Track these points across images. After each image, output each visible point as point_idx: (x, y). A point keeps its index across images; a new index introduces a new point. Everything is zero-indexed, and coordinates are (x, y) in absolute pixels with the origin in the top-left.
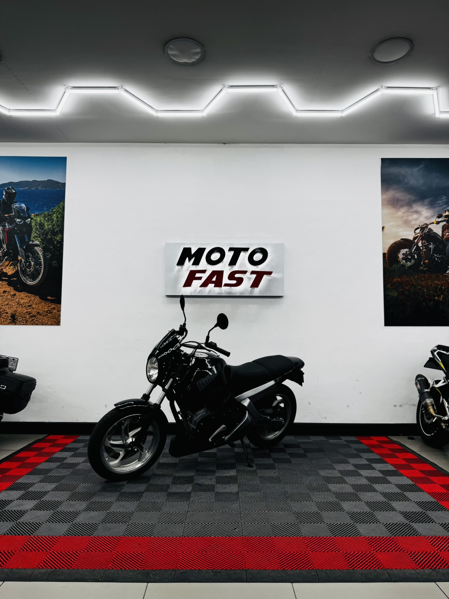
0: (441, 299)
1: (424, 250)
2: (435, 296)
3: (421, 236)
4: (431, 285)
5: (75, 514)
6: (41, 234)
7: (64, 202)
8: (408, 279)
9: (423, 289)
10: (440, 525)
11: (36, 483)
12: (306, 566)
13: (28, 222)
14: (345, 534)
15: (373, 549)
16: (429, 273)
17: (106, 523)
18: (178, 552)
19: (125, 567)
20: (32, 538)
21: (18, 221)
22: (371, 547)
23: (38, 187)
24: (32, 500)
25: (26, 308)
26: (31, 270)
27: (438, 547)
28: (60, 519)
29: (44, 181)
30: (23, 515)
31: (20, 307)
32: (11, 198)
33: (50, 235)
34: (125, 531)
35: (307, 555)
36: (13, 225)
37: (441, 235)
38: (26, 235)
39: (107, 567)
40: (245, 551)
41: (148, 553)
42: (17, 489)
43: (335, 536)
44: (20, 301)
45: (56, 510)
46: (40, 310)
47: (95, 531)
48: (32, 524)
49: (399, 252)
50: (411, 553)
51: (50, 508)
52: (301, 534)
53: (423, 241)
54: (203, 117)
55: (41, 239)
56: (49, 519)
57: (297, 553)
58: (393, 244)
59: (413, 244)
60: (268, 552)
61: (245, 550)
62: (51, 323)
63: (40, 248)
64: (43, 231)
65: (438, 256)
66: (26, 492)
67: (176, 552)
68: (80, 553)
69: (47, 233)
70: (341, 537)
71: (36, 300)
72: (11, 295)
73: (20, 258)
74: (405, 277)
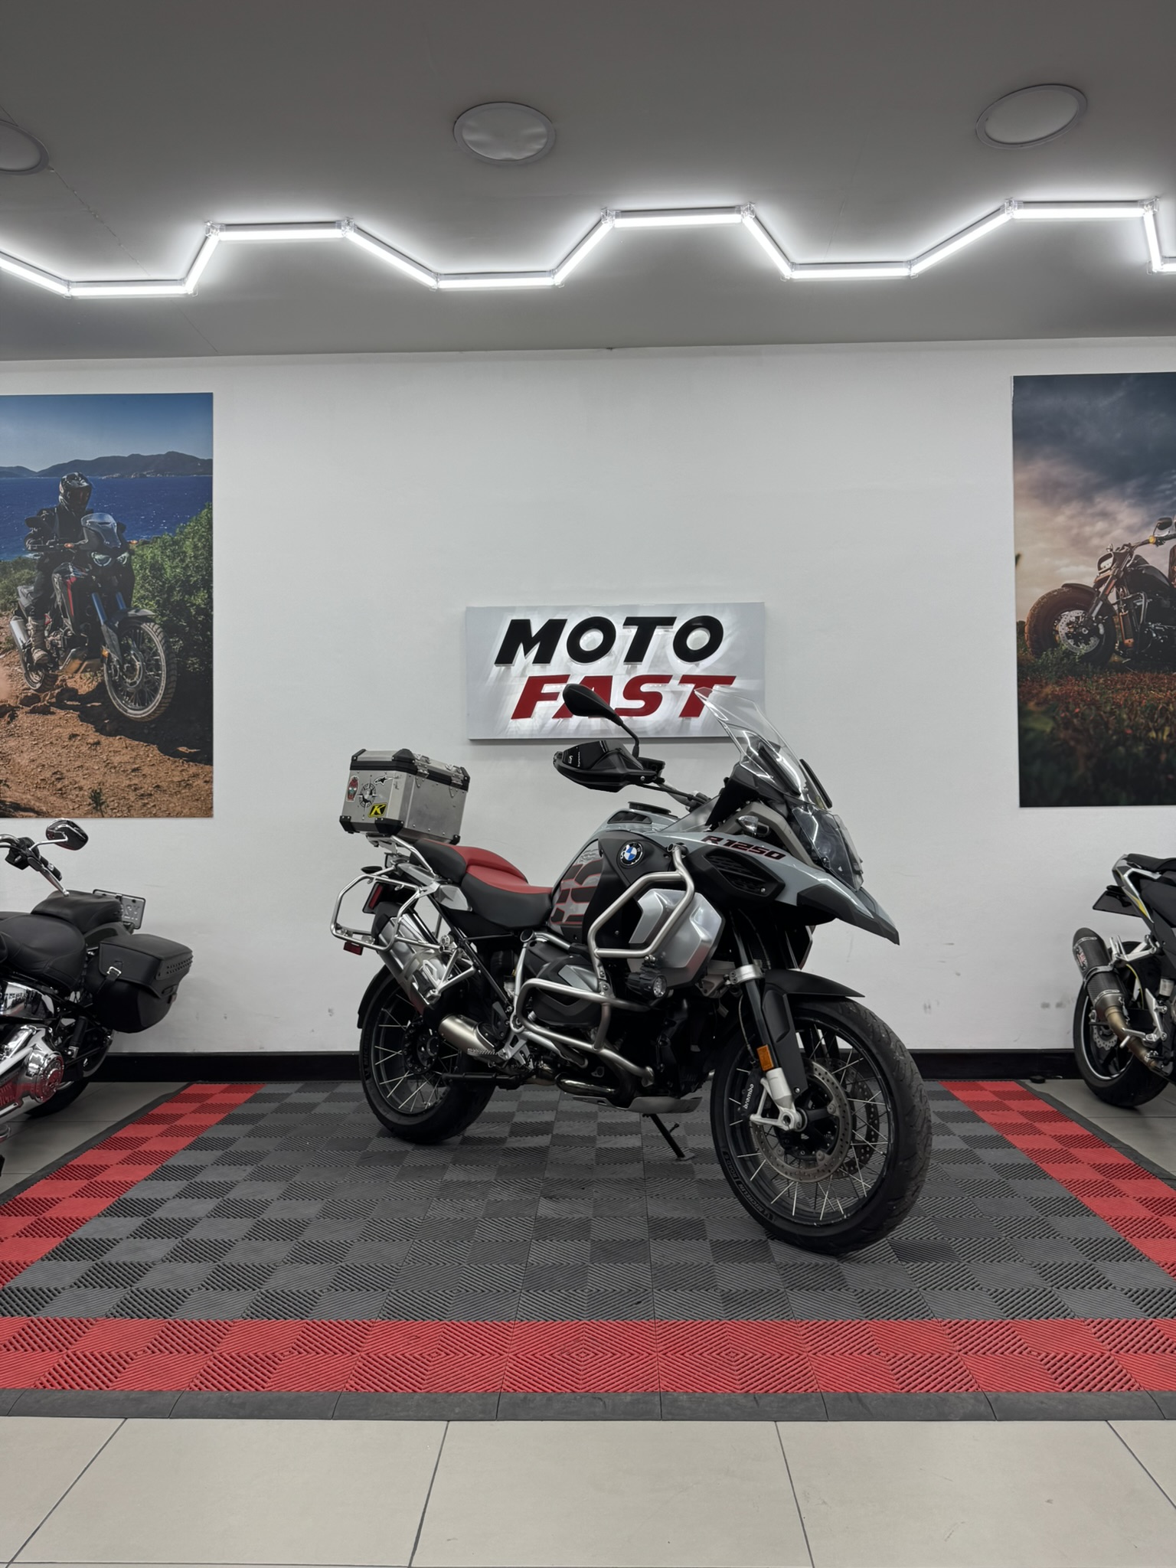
0: (1165, 738)
1: (1123, 613)
2: (1150, 730)
3: (1114, 577)
4: (1140, 703)
5: (265, 1270)
6: (155, 590)
7: (212, 509)
8: (1081, 689)
9: (1118, 712)
10: (1124, 1292)
11: (168, 1199)
12: (799, 1386)
13: (123, 561)
14: (896, 1315)
15: (958, 1348)
16: (1136, 672)
17: (337, 1290)
18: (506, 1355)
19: (384, 1386)
20: (170, 1324)
21: (99, 560)
22: (955, 1342)
23: (145, 473)
24: (163, 1238)
25: (126, 776)
26: (135, 682)
27: (1113, 1344)
28: (230, 1281)
29: (159, 455)
30: (144, 1274)
31: (112, 773)
32: (79, 501)
33: (179, 591)
34: (384, 1308)
35: (802, 1362)
36: (87, 570)
37: (1167, 575)
38: (120, 594)
39: (345, 1386)
40: (660, 1352)
41: (436, 1358)
42: (126, 1215)
43: (871, 1319)
44: (112, 758)
45: (219, 1260)
46: (163, 779)
47: (313, 1308)
48: (168, 1292)
49: (1059, 618)
50: (1046, 1357)
51: (205, 1256)
52: (792, 1316)
53: (1121, 590)
54: (555, 289)
55: (158, 602)
56: (205, 1281)
57: (779, 1358)
58: (1043, 598)
59: (1093, 598)
60: (714, 1354)
61: (659, 1349)
62: (191, 812)
63: (157, 626)
64: (160, 583)
65: (1157, 628)
66: (149, 1220)
67: (501, 1355)
68: (282, 1357)
69: (171, 589)
70: (886, 1321)
71: (151, 755)
72: (90, 743)
73: (106, 653)
74: (1074, 681)
